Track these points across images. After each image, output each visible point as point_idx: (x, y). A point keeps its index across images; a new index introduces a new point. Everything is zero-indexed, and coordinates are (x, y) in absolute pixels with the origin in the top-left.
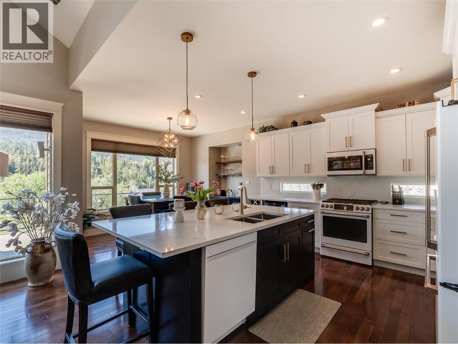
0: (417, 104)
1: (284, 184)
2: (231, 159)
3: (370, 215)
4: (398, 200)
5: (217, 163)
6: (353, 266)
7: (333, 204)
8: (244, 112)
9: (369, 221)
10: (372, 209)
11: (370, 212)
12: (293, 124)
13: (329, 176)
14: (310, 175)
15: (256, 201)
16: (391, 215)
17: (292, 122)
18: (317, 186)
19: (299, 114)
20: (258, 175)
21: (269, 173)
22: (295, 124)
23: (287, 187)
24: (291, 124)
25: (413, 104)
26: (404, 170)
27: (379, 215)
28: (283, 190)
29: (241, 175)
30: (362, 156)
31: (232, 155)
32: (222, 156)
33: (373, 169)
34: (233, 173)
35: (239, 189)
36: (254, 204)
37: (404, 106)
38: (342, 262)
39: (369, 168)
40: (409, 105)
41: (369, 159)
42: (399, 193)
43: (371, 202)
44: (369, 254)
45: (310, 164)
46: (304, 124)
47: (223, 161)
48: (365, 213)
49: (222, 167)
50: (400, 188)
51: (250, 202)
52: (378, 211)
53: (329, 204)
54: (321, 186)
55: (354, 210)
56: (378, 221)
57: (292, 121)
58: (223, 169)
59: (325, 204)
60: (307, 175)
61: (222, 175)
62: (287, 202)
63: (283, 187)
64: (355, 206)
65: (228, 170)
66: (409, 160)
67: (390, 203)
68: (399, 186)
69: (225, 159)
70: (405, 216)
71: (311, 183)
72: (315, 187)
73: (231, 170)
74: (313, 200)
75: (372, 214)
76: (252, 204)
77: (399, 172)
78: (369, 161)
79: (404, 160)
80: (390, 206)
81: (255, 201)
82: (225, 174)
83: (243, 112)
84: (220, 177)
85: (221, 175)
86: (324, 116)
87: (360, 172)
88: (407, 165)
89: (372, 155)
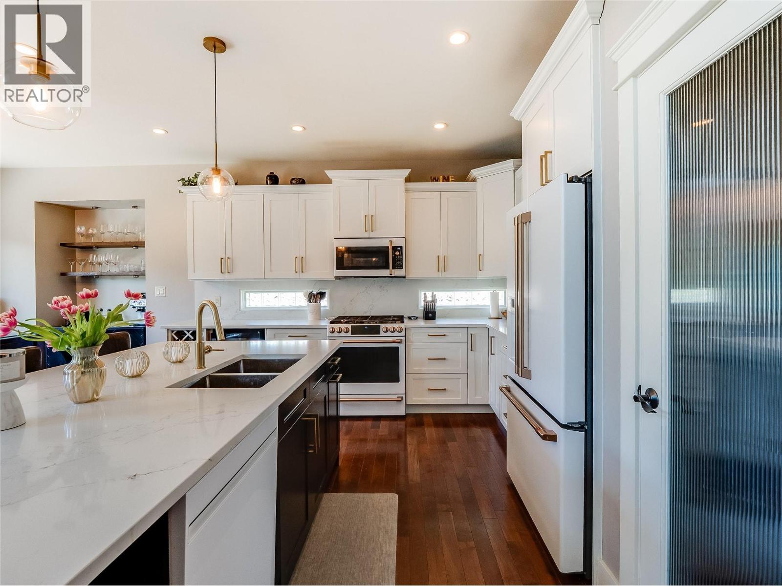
0: (452, 181)
1: (247, 294)
2: (107, 238)
3: (403, 338)
4: (431, 312)
5: (62, 245)
6: (382, 422)
7: (349, 326)
8: (163, 132)
9: (402, 347)
10: (405, 328)
11: (403, 334)
12: (271, 180)
13: (337, 278)
14: (304, 276)
15: (190, 332)
16: (429, 335)
17: (268, 176)
18: (315, 297)
19: (279, 162)
20: (191, 276)
21: (220, 271)
22: (273, 180)
23: (257, 300)
24: (267, 178)
25: (448, 180)
26: (438, 271)
27: (413, 336)
28: (247, 306)
29: (138, 275)
30: (389, 247)
31: (111, 229)
32: (80, 229)
33: (402, 268)
34: (114, 270)
35: (134, 307)
36: (186, 340)
37: (437, 180)
38: (366, 420)
39: (398, 266)
40: (443, 181)
41: (397, 253)
42: (433, 303)
43: (401, 319)
44: (402, 398)
45: (304, 255)
46: (292, 183)
47: (80, 240)
48: (398, 336)
49: (79, 255)
50: (433, 296)
51: (175, 334)
52: (413, 331)
53: (343, 326)
54: (322, 295)
55: (382, 334)
56: (412, 346)
57: (269, 173)
58: (82, 260)
59: (336, 326)
60: (297, 276)
61: (79, 272)
62: (264, 329)
63: (247, 300)
64: (383, 326)
65: (99, 264)
66: (445, 256)
67: (420, 318)
68: (433, 294)
69: (88, 236)
70: (444, 335)
71: (305, 291)
72: (311, 298)
73: (108, 262)
74: (308, 321)
75: (405, 336)
76: (180, 338)
77: (433, 273)
78: (397, 255)
79: (438, 256)
80: (421, 323)
81: (188, 331)
82: (91, 274)
83: (159, 132)
84: (73, 280)
85: (76, 274)
86: (330, 173)
87: (385, 272)
88: (442, 263)
89: (401, 247)
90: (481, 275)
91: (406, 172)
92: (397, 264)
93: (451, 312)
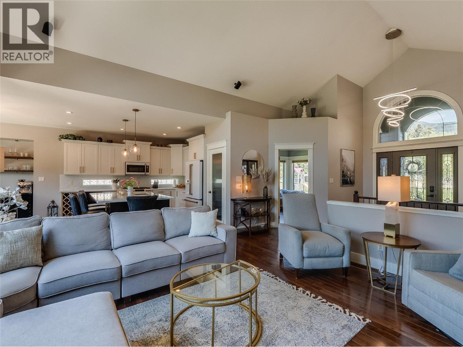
0: (163, 147)
4: (156, 186)
12: (100, 140)
13: (126, 175)
17: (98, 139)
20: (65, 173)
21: (79, 172)
26: (159, 173)
37: (159, 146)
40: (161, 147)
42: (157, 183)
45: (114, 167)
46: (108, 142)
50: (157, 181)
66: (161, 169)
67: (153, 188)
71: (112, 179)
78: (148, 168)
79: (159, 169)
87: (143, 173)
88: (161, 171)
89: (149, 166)
90: (172, 175)
91: (151, 143)
92: (148, 171)
93: (162, 186)
